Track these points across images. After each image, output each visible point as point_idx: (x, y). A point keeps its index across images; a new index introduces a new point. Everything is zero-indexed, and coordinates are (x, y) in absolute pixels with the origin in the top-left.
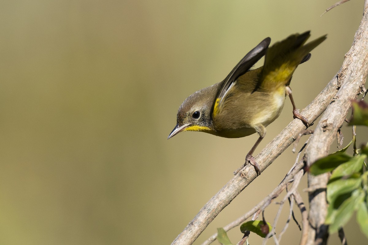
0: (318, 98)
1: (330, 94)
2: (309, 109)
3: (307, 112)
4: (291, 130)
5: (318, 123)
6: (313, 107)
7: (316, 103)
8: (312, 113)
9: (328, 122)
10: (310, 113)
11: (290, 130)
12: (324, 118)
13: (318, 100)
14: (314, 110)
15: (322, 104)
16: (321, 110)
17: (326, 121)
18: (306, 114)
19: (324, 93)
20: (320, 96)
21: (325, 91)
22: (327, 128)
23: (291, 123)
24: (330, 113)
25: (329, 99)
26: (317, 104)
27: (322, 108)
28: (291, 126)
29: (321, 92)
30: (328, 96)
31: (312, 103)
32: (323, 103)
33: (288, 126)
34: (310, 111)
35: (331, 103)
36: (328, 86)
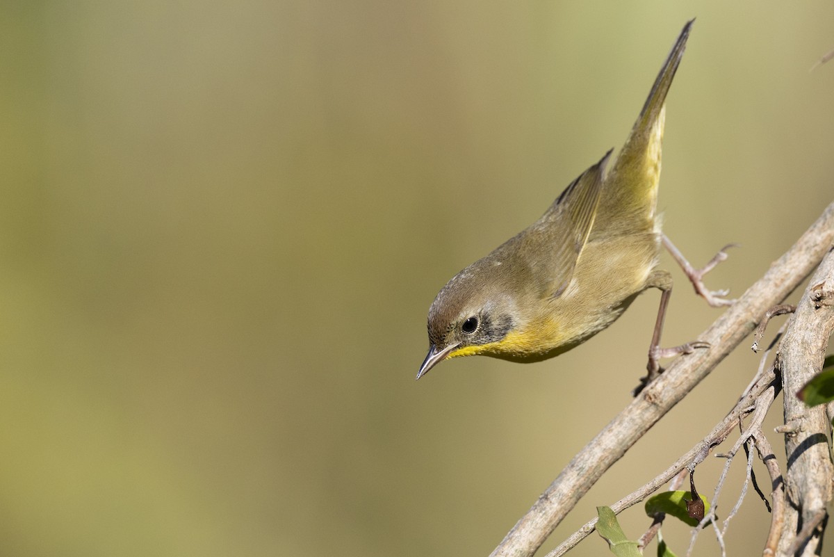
0: (806, 239)
1: (829, 232)
2: (785, 262)
3: (782, 268)
4: (749, 305)
5: (804, 291)
6: (794, 258)
7: (800, 250)
8: (793, 270)
9: (825, 289)
10: (787, 271)
11: (746, 305)
12: (816, 280)
13: (806, 243)
14: (797, 263)
15: (812, 252)
16: (811, 263)
17: (821, 286)
18: (779, 273)
19: (816, 230)
20: (810, 235)
21: (820, 225)
22: (824, 301)
23: (748, 290)
24: (829, 271)
25: (827, 242)
26: (803, 252)
27: (814, 259)
28: (750, 297)
29: (811, 228)
30: (824, 235)
31: (793, 251)
32: (816, 251)
33: (744, 297)
34: (789, 267)
35: (831, 251)
36: (825, 216)
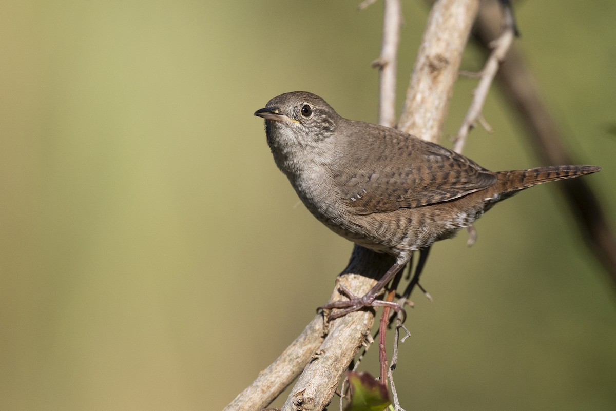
0: (289, 352)
1: (309, 346)
2: (271, 372)
3: (268, 377)
4: (240, 408)
5: (287, 397)
6: (279, 368)
7: (285, 361)
8: (278, 379)
9: (306, 396)
10: (273, 379)
11: (237, 408)
12: (298, 388)
13: (289, 355)
14: (281, 373)
15: (295, 363)
16: (293, 373)
17: (302, 393)
18: (266, 381)
19: (298, 344)
20: (293, 349)
21: (301, 340)
22: (305, 406)
23: (239, 395)
24: (309, 380)
25: (308, 355)
26: (286, 363)
27: (295, 369)
28: (240, 401)
29: (294, 342)
30: (305, 348)
31: (278, 362)
32: (298, 362)
33: (235, 402)
34: (274, 375)
35: (311, 363)
36: (306, 332)
